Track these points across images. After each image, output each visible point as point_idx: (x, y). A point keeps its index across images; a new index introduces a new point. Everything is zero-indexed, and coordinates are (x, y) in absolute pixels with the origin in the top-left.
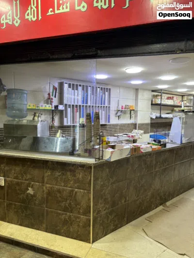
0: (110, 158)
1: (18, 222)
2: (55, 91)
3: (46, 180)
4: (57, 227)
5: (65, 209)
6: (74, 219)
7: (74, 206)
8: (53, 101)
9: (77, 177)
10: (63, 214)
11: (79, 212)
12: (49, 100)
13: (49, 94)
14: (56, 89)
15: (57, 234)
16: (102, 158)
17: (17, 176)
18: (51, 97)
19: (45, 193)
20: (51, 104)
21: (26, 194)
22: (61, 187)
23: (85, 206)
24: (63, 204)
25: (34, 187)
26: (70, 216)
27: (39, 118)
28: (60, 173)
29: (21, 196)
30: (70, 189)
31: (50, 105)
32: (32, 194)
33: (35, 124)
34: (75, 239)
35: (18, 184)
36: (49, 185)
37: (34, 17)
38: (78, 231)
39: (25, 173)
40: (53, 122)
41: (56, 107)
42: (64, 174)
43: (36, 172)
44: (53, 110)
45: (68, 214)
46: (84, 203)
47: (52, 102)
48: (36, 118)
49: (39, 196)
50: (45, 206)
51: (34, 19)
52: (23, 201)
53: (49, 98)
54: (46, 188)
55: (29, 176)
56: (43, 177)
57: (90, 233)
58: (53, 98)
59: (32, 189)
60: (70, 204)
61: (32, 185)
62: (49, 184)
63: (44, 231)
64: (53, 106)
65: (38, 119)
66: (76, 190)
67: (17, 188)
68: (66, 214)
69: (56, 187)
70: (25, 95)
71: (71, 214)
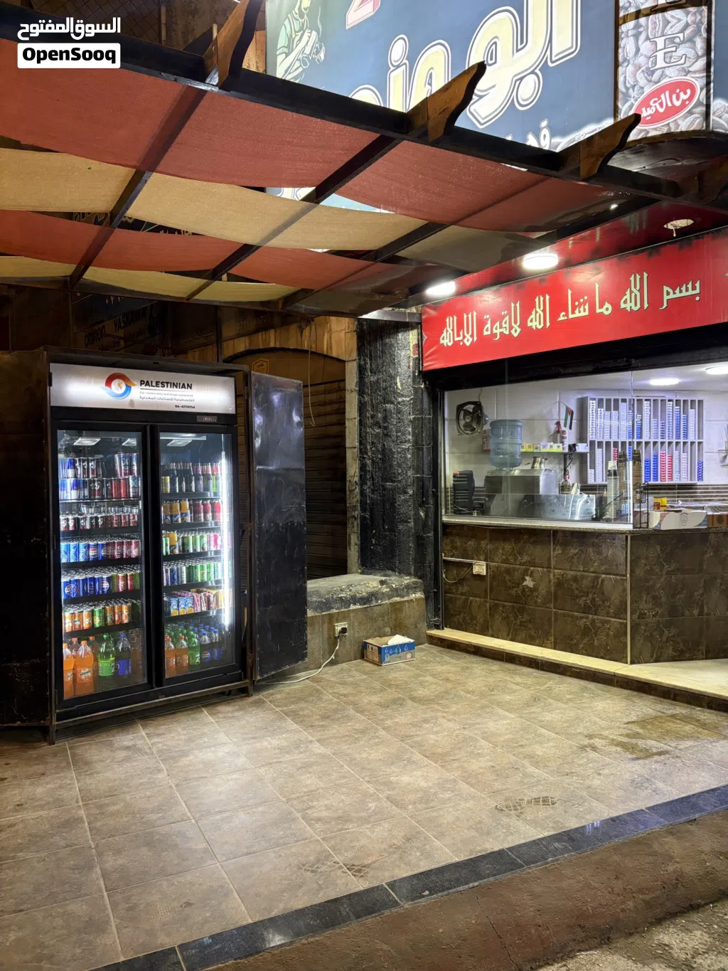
0: (660, 524)
1: (508, 635)
2: (569, 417)
3: (553, 563)
4: (572, 640)
5: (586, 609)
6: (600, 625)
7: (601, 603)
8: (566, 435)
9: (605, 555)
10: (582, 618)
11: (608, 613)
12: (558, 435)
13: (558, 424)
14: (572, 413)
15: (572, 652)
16: (648, 525)
17: (507, 559)
18: (563, 428)
19: (552, 584)
20: (562, 442)
21: (521, 587)
22: (579, 573)
23: (617, 602)
24: (581, 601)
25: (535, 574)
26: (593, 621)
27: (542, 466)
28: (577, 551)
29: (513, 592)
30: (593, 575)
31: (561, 445)
32: (532, 586)
33: (535, 474)
34: (602, 658)
35: (508, 571)
36: (559, 571)
37: (540, 324)
38: (607, 644)
39: (520, 554)
40: (565, 478)
41: (572, 447)
42: (582, 552)
43: (537, 551)
44: (565, 455)
45: (591, 616)
46: (615, 597)
47: (563, 438)
48: (537, 465)
49: (543, 590)
50: (552, 606)
51: (540, 327)
52: (517, 599)
53: (558, 432)
54: (554, 576)
55: (526, 558)
56: (549, 559)
57: (627, 647)
58: (567, 429)
59: (530, 579)
60: (593, 599)
61: (532, 572)
62: (560, 569)
63: (551, 648)
64: (566, 446)
65: (540, 467)
66: (603, 576)
67: (507, 578)
68: (587, 618)
69: (571, 573)
70: (519, 429)
71: (595, 617)
